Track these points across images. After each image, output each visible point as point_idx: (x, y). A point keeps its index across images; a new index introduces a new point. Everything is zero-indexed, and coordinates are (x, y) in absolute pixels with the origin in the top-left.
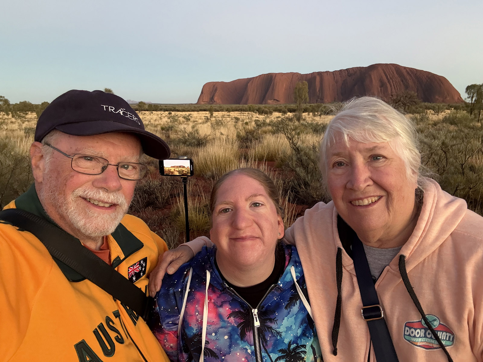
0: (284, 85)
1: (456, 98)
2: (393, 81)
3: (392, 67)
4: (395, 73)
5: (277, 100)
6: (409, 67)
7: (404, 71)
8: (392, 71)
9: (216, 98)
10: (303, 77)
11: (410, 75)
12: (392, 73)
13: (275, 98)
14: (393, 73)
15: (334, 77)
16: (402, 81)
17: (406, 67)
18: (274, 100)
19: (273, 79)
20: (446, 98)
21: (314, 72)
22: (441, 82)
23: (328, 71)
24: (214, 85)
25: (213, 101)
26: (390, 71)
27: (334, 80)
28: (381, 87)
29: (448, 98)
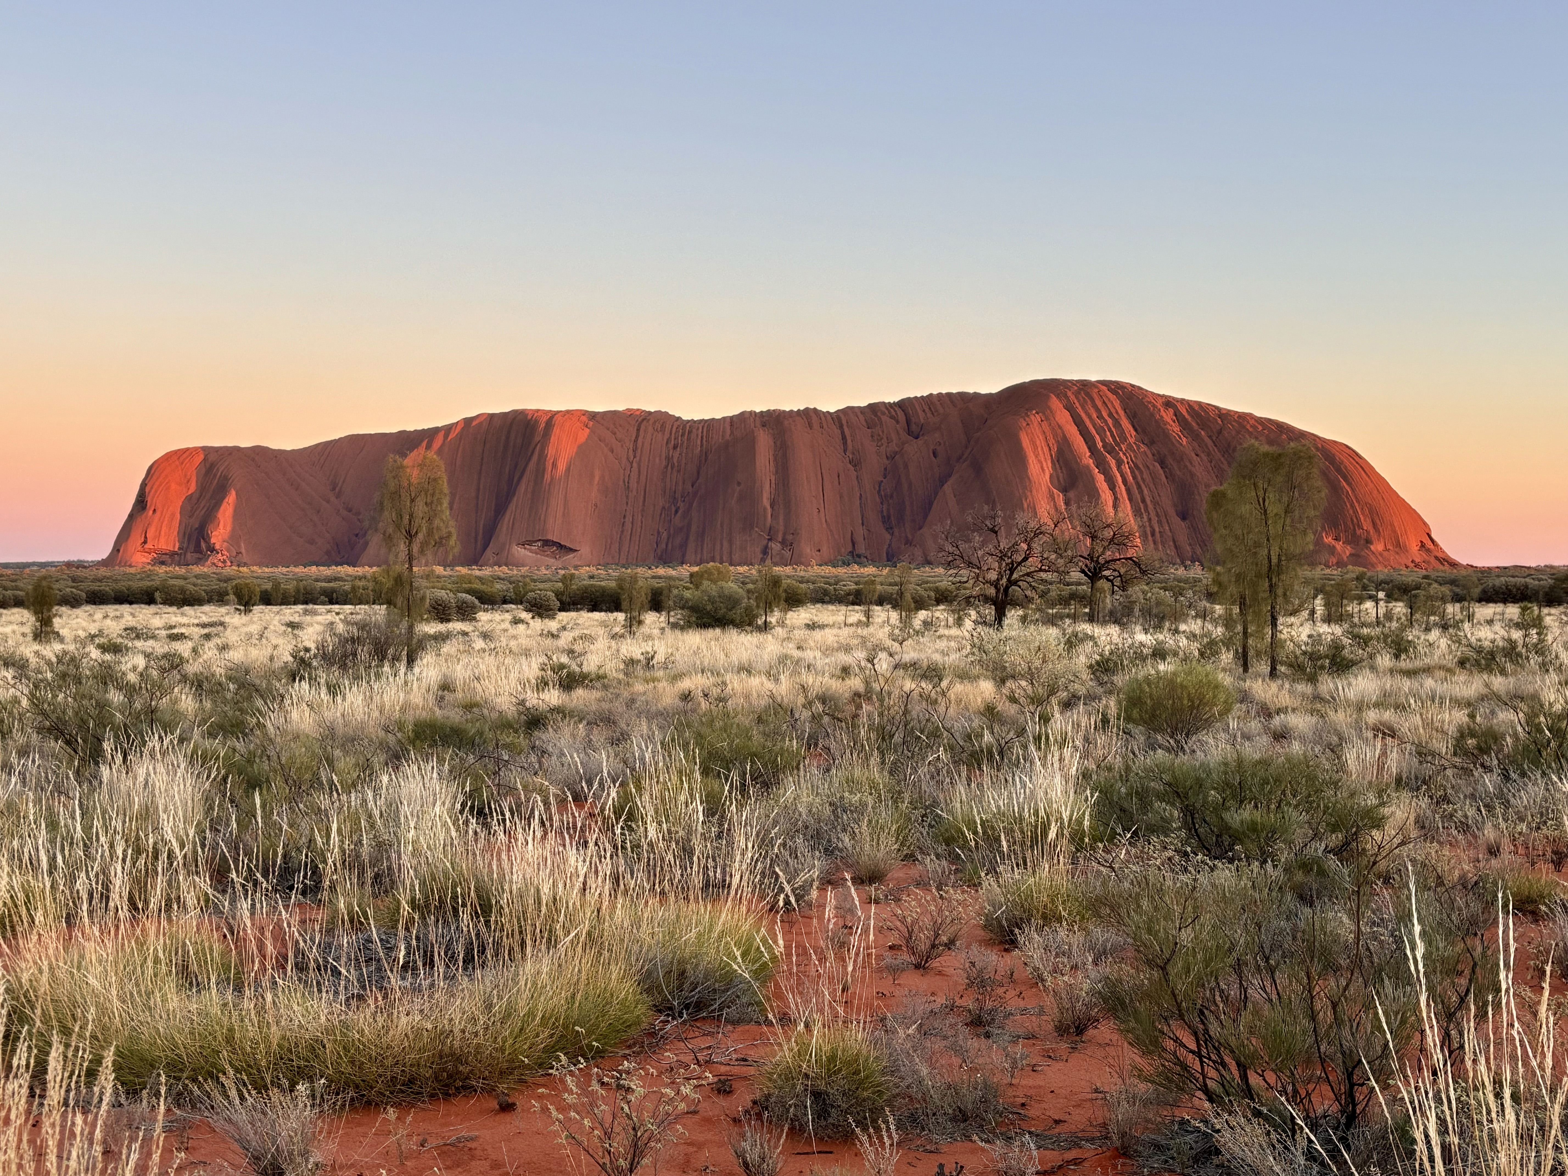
0: (597, 474)
1: (1414, 547)
2: (1119, 463)
3: (1109, 394)
4: (1126, 424)
5: (560, 546)
6: (1187, 397)
7: (1168, 416)
8: (1110, 415)
9: (219, 535)
10: (690, 432)
11: (1194, 436)
12: (1110, 421)
13: (550, 537)
14: (1117, 423)
15: (844, 438)
16: (1162, 463)
17: (1174, 398)
18: (547, 543)
19: (537, 438)
20: (1368, 541)
21: (743, 413)
22: (1339, 470)
23: (815, 409)
24: (212, 466)
25: (203, 545)
26: (1105, 414)
27: (845, 451)
28: (1064, 490)
29: (1378, 547)
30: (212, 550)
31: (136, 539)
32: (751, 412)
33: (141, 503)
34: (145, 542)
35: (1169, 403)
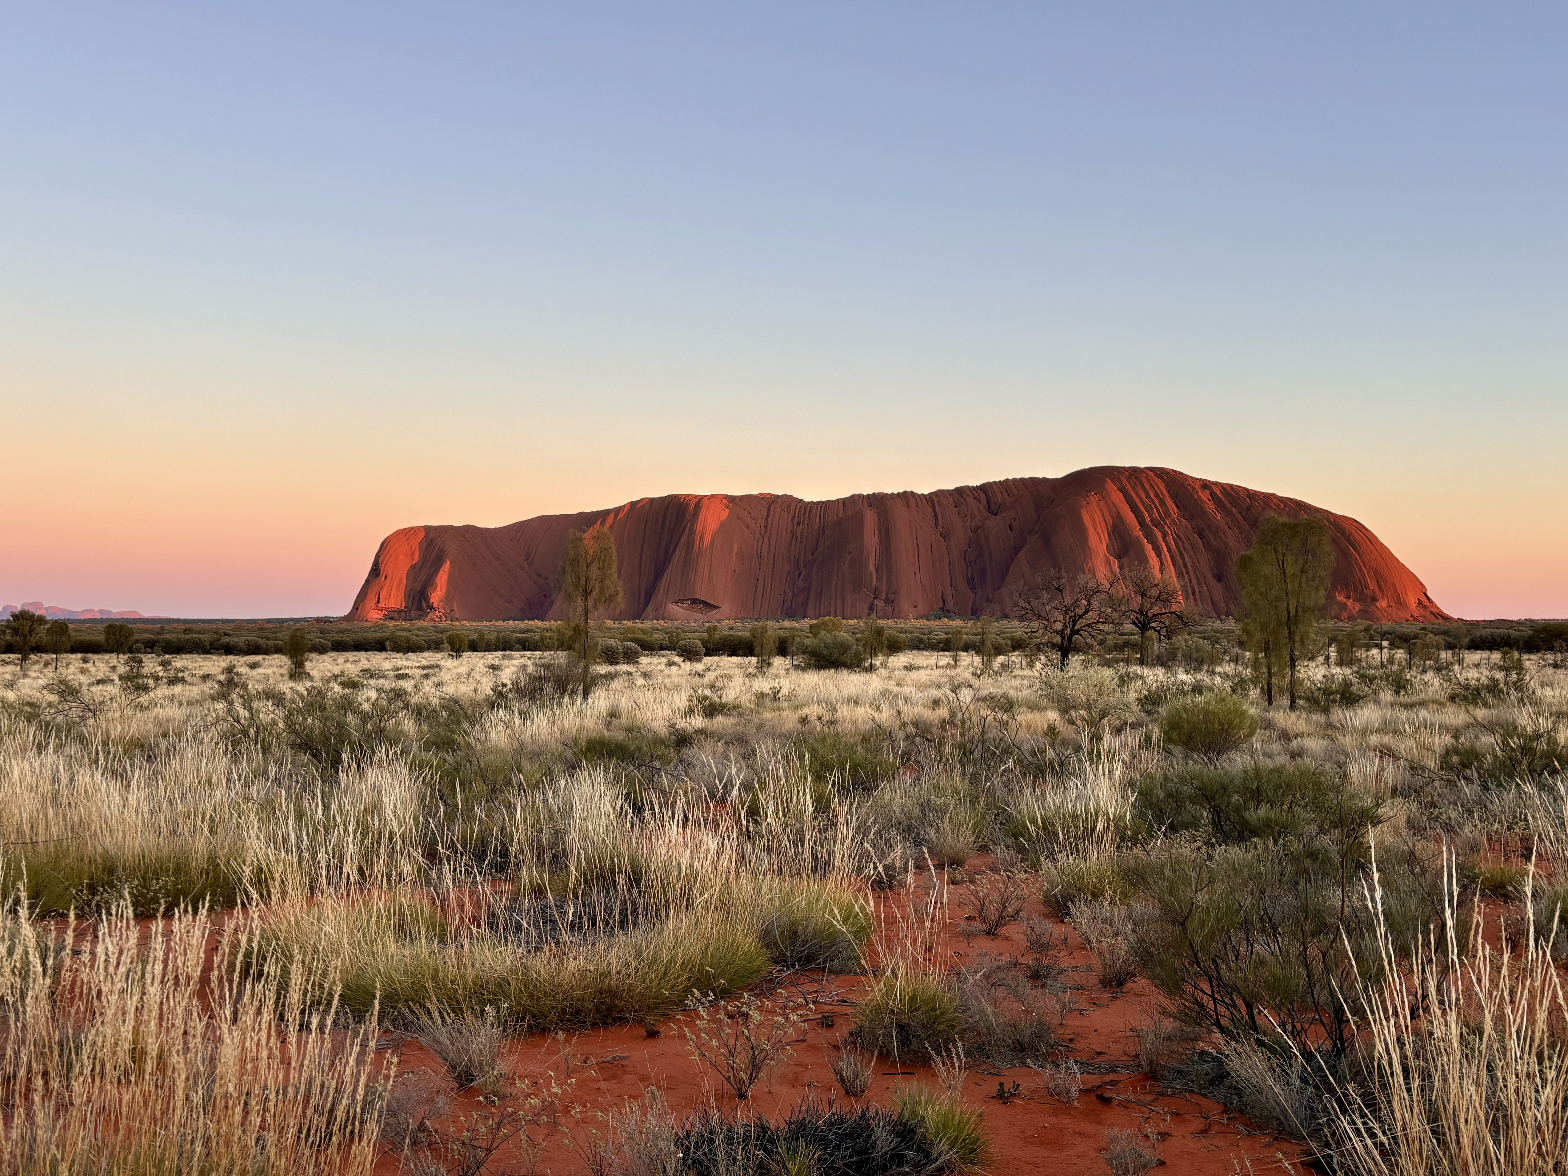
0: (736, 546)
1: (1412, 603)
2: (1165, 535)
3: (1156, 478)
4: (1170, 503)
5: (706, 604)
6: (1221, 481)
7: (1205, 496)
8: (1157, 495)
9: (436, 596)
10: (810, 511)
11: (1228, 513)
12: (1156, 501)
13: (698, 597)
14: (1162, 502)
15: (935, 515)
16: (1201, 535)
17: (1209, 481)
18: (695, 601)
19: (688, 517)
20: (1374, 599)
21: (853, 496)
22: (1348, 540)
23: (912, 492)
24: (432, 541)
25: (424, 604)
26: (1152, 495)
27: (937, 526)
28: (1119, 557)
29: (1383, 604)
30: (431, 608)
31: (371, 601)
32: (859, 495)
33: (375, 571)
34: (378, 602)
35: (1206, 485)
